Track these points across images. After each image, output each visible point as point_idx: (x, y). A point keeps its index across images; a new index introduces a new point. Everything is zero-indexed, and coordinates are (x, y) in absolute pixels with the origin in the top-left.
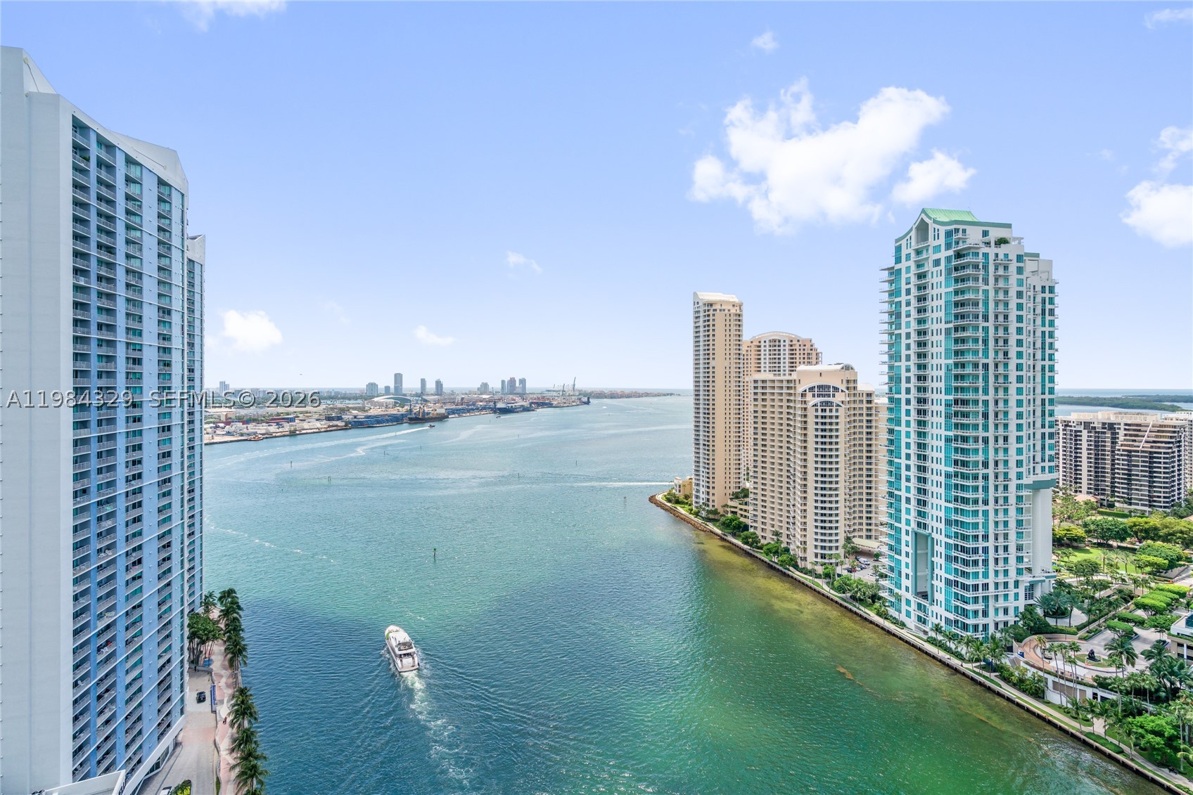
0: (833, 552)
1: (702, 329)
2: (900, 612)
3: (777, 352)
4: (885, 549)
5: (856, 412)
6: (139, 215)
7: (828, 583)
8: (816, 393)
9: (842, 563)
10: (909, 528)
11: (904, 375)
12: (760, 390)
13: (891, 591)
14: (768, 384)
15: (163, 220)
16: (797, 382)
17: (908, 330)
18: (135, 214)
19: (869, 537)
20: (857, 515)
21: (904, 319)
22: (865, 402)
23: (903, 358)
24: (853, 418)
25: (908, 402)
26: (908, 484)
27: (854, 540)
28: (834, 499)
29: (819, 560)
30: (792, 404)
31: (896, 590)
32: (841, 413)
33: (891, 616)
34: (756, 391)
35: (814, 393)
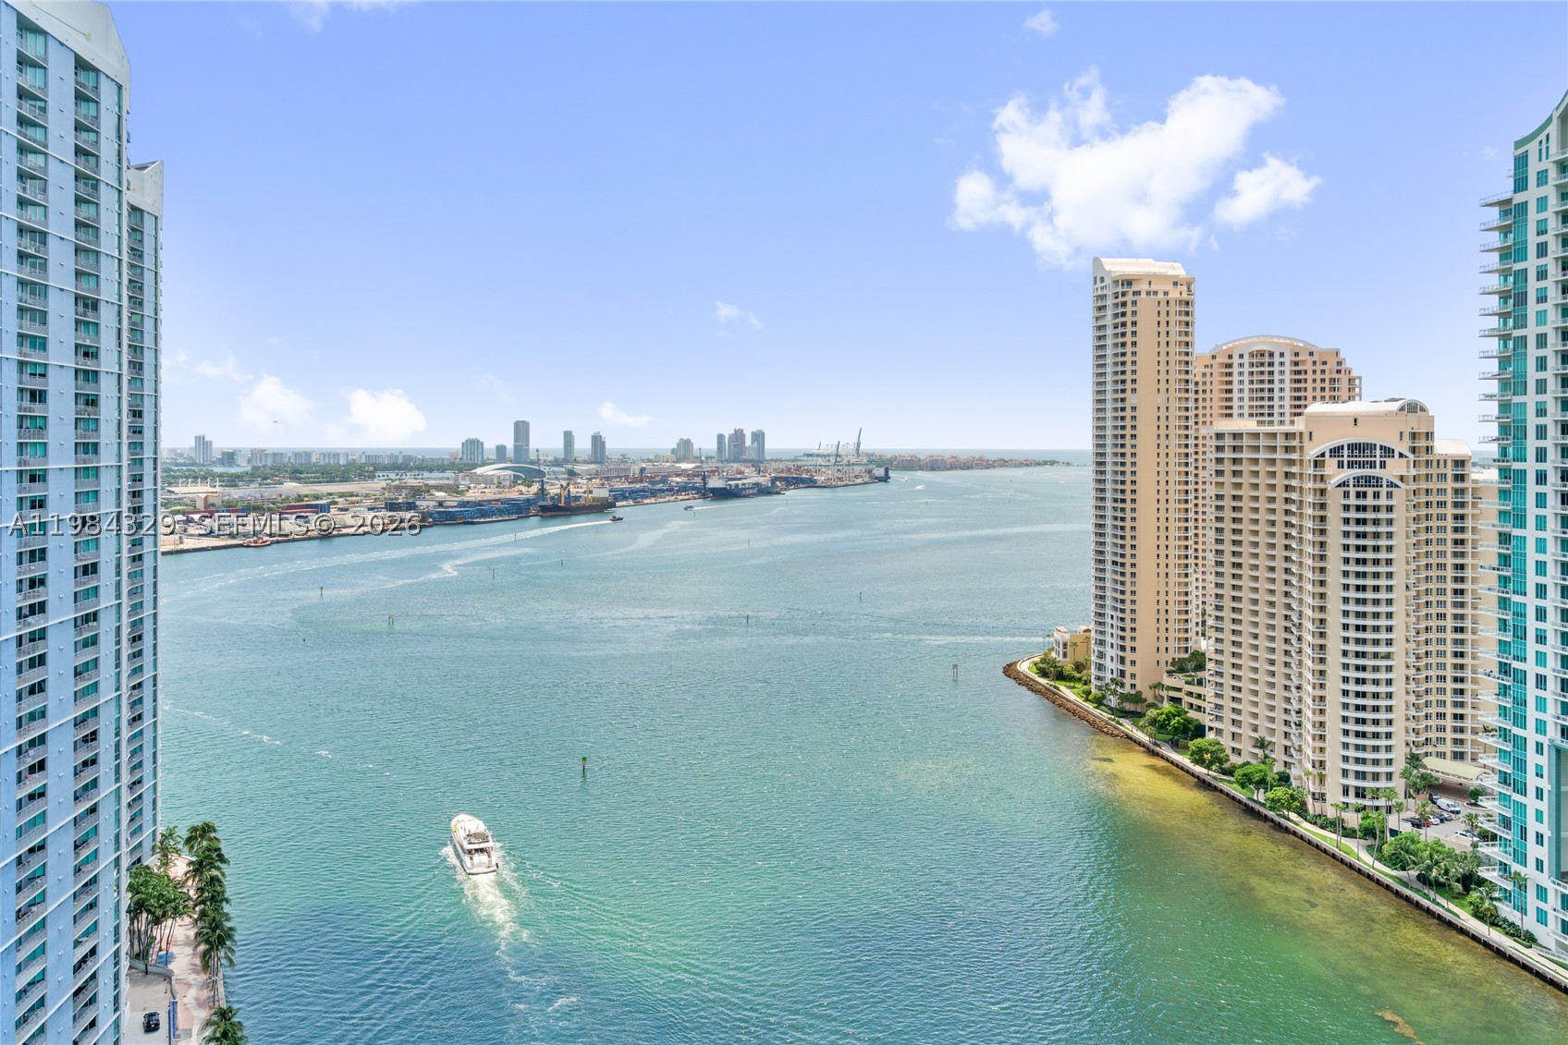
0: (1382, 784)
1: (1109, 332)
2: (1523, 911)
3: (1266, 377)
4: (1491, 782)
5: (1430, 498)
6: (41, 126)
7: (1369, 848)
8: (1346, 459)
9: (1400, 808)
10: (1544, 740)
11: (1532, 421)
12: (1228, 454)
13: (1504, 867)
14: (1246, 442)
15: (84, 135)
16: (1306, 437)
17: (1541, 330)
18: (35, 125)
19: (1459, 756)
20: (1433, 710)
21: (1532, 307)
22: (1449, 478)
23: (1531, 386)
24: (1423, 512)
25: (1541, 478)
26: (1541, 648)
27: (1426, 761)
28: (1382, 676)
29: (1352, 799)
30: (1294, 483)
31: (1515, 867)
32: (1399, 499)
33: (1505, 920)
34: (1220, 455)
35: (1341, 459)
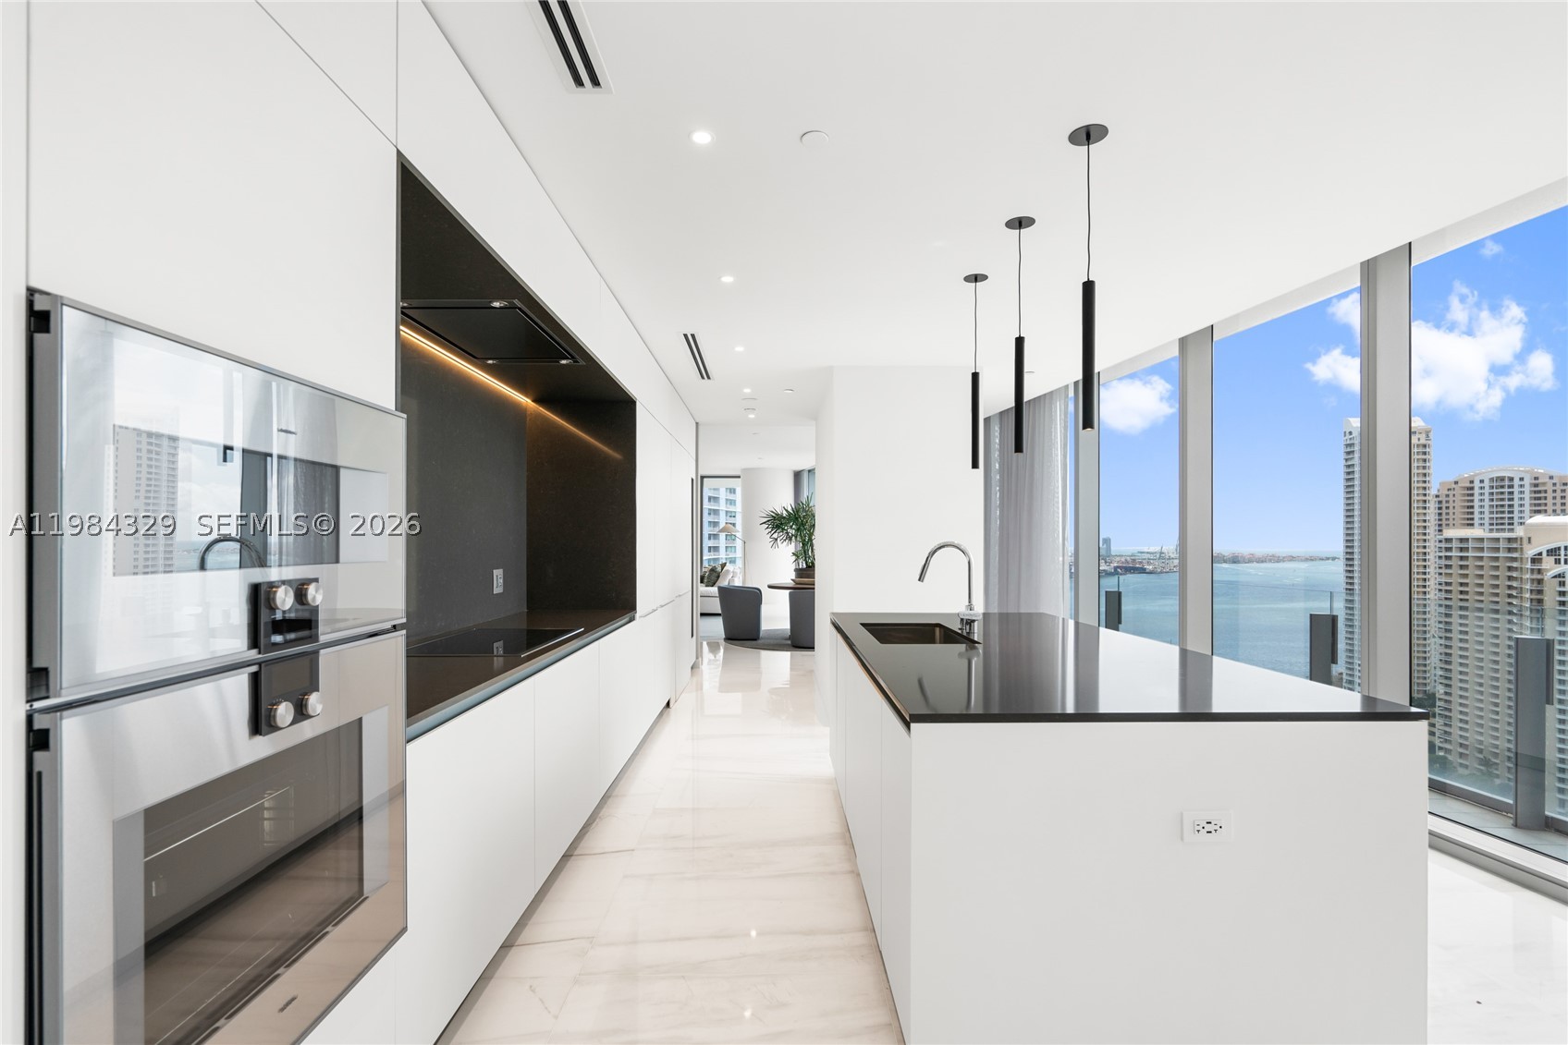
12: (1455, 553)
16: (1525, 541)
30: (1515, 574)
34: (1449, 554)
35: (1557, 557)
